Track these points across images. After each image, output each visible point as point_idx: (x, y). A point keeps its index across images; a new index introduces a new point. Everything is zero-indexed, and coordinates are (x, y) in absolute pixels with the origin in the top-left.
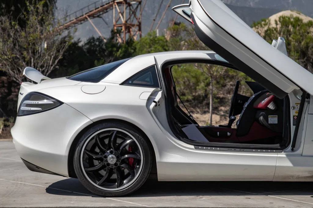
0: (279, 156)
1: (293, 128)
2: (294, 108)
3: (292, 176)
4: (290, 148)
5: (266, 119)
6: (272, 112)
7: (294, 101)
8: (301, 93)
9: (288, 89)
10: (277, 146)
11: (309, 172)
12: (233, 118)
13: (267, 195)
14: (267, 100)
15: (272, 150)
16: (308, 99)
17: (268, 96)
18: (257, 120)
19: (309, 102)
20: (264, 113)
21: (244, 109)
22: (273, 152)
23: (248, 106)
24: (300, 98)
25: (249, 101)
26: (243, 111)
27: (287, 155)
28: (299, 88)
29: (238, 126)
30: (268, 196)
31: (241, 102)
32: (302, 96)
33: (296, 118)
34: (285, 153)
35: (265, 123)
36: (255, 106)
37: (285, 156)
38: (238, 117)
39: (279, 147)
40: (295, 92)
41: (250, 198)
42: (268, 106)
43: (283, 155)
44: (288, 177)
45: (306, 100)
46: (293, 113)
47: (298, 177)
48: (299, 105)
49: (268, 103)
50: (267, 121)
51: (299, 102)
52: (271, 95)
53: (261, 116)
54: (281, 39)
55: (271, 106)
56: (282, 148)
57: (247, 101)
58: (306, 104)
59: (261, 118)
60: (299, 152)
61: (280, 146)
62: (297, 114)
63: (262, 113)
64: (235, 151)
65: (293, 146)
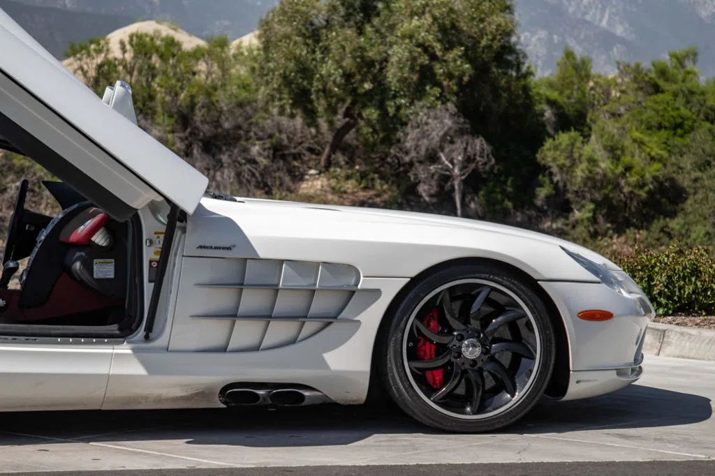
0: (116, 351)
1: (148, 288)
2: (151, 242)
3: (146, 398)
4: (141, 332)
5: (88, 267)
6: (101, 252)
7: (152, 227)
8: (168, 209)
9: (138, 200)
10: (114, 328)
11: (182, 386)
12: (11, 265)
13: (88, 441)
14: (90, 223)
15: (100, 338)
16: (182, 221)
17: (93, 215)
18: (68, 270)
19: (184, 230)
20: (83, 254)
21: (39, 245)
22: (104, 343)
23: (47, 237)
24: (165, 221)
25: (50, 227)
26: (36, 250)
27: (133, 349)
28: (161, 199)
29: (24, 285)
30: (91, 443)
31: (33, 229)
32: (168, 217)
33: (154, 264)
34: (130, 346)
35: (85, 277)
36: (62, 238)
37: (130, 352)
38: (24, 264)
39: (118, 332)
40: (153, 208)
41: (47, 451)
42: (93, 239)
43: (124, 349)
44: (135, 399)
45: (178, 224)
46: (150, 254)
47: (159, 399)
48: (162, 237)
49: (93, 231)
50: (91, 272)
51: (163, 229)
52: (101, 213)
53: (76, 260)
54: (122, 85)
55: (99, 239)
56: (125, 333)
57: (45, 226)
58: (178, 234)
59: (78, 265)
60: (160, 342)
61: (120, 329)
62: (157, 257)
63: (78, 254)
64: (14, 342)
65: (149, 329)
